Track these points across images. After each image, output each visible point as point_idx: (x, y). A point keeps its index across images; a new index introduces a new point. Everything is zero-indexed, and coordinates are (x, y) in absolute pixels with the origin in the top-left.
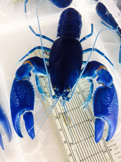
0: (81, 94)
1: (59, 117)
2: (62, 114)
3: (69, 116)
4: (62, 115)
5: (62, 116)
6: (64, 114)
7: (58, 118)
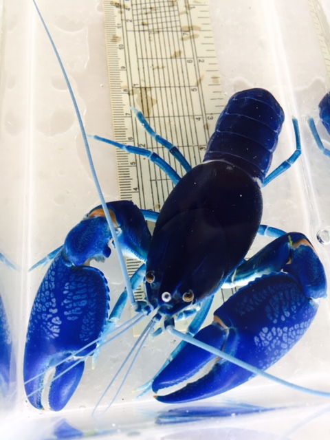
0: (193, 64)
1: (131, 92)
2: (141, 88)
3: (154, 98)
4: (139, 89)
5: (140, 92)
6: (143, 90)
7: (129, 94)
